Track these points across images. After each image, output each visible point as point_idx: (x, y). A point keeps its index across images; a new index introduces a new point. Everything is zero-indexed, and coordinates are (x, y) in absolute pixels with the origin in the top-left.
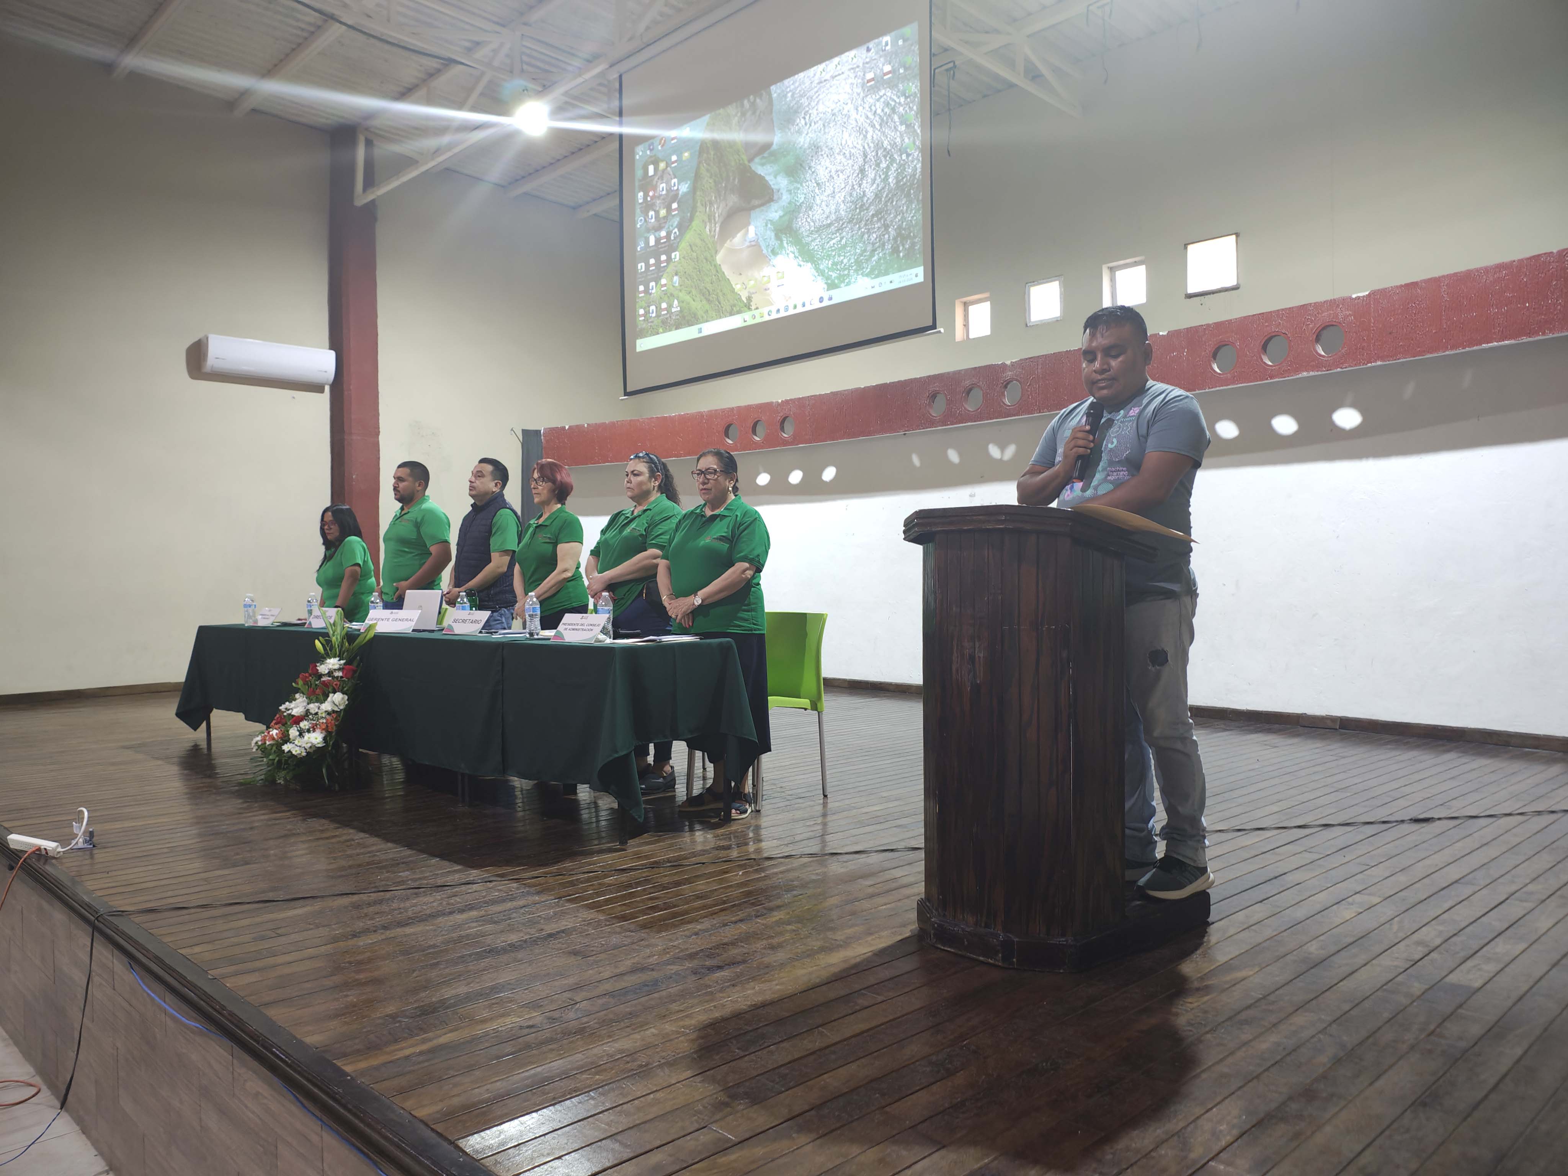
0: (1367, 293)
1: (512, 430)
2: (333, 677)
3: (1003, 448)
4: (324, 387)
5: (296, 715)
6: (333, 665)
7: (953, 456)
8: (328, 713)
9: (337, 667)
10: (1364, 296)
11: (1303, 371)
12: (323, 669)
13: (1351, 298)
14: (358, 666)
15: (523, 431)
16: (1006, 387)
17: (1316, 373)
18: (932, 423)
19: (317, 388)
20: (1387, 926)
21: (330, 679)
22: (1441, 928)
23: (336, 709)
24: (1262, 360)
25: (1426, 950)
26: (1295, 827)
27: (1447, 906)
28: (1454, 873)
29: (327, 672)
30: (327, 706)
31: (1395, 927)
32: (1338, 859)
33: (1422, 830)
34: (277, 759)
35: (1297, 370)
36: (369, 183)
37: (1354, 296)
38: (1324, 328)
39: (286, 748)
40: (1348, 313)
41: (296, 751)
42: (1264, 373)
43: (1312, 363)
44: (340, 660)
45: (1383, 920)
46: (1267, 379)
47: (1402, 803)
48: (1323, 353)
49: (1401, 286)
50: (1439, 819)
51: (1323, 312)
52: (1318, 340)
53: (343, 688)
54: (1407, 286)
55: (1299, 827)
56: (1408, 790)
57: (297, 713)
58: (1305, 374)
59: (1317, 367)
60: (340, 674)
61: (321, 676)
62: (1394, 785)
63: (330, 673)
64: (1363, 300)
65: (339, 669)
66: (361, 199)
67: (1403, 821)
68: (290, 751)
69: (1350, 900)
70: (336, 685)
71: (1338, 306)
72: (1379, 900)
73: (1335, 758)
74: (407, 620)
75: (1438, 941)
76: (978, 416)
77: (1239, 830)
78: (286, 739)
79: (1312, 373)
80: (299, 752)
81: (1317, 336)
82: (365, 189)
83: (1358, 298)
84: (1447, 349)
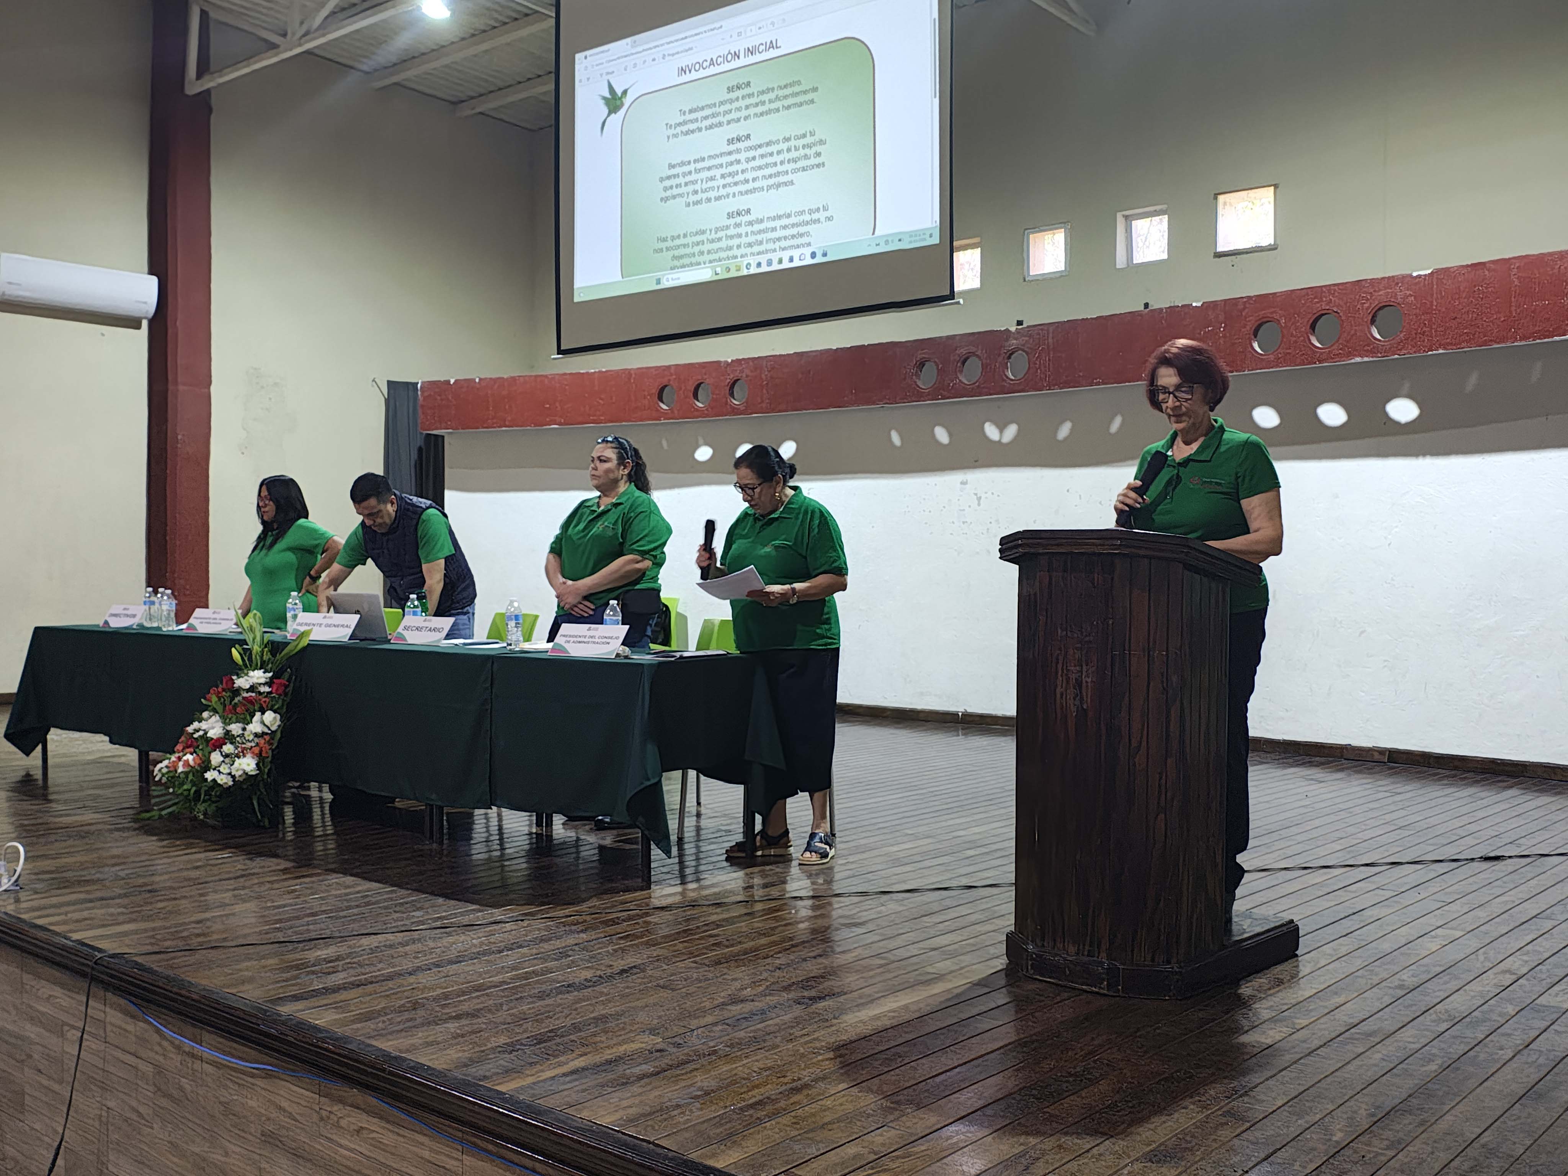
0: (1429, 271)
1: (374, 380)
2: (260, 693)
3: (1001, 429)
4: (141, 322)
5: (215, 737)
6: (258, 678)
7: (942, 435)
8: (256, 735)
9: (263, 681)
10: (1425, 275)
11: (1356, 356)
12: (242, 682)
13: (1411, 276)
14: (289, 680)
15: (390, 383)
16: (1009, 358)
17: (1371, 359)
18: (919, 396)
19: (133, 323)
20: (1473, 956)
21: (254, 694)
22: (1525, 958)
23: (266, 730)
24: (1310, 340)
25: (1514, 977)
26: (1363, 865)
27: (1529, 938)
28: (1532, 909)
29: (248, 687)
30: (255, 727)
31: (1481, 958)
32: (1413, 896)
33: (1493, 868)
34: (194, 789)
35: (1350, 355)
36: (203, 70)
37: (1415, 274)
38: (1380, 309)
39: (210, 775)
40: (1408, 293)
41: (224, 780)
42: (1313, 356)
43: (1366, 348)
44: (264, 673)
45: (1468, 952)
46: (1315, 363)
47: (1469, 841)
48: (1378, 337)
49: (1468, 266)
50: (1510, 857)
51: (1380, 290)
52: (1373, 322)
53: (273, 706)
54: (1474, 266)
55: (1367, 865)
56: (1473, 828)
57: (215, 734)
58: (1358, 359)
59: (1372, 352)
60: (267, 689)
61: (237, 692)
62: (1457, 823)
63: (252, 688)
64: (1425, 279)
65: (264, 684)
66: (193, 87)
67: (1473, 859)
68: (214, 780)
69: (1433, 933)
70: (265, 702)
71: (1397, 284)
72: (1462, 933)
73: (1389, 794)
74: (342, 626)
75: (1524, 970)
76: (976, 391)
77: (1305, 868)
78: (206, 766)
79: (1366, 359)
80: (225, 781)
81: (1373, 317)
82: (199, 76)
83: (1419, 276)
84: (1516, 340)
